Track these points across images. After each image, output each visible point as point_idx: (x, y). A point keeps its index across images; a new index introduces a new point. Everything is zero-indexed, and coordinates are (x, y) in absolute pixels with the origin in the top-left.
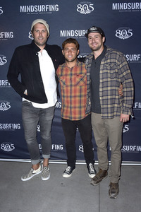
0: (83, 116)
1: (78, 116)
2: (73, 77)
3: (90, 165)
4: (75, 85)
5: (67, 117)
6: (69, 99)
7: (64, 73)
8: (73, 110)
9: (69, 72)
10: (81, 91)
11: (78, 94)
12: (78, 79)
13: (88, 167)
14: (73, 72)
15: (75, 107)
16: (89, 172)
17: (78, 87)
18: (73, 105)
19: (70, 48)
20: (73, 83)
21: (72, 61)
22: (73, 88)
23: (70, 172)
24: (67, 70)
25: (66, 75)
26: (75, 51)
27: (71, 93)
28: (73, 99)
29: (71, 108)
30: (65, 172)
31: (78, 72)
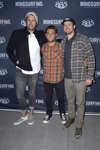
0: (59, 80)
1: (55, 80)
2: (52, 53)
3: (63, 114)
4: (54, 59)
5: (47, 80)
6: (49, 68)
7: (46, 50)
8: (51, 76)
9: (50, 50)
10: (58, 63)
11: (55, 65)
12: (56, 55)
13: (61, 116)
14: (53, 50)
15: (53, 74)
16: (62, 120)
17: (56, 60)
18: (52, 73)
19: (51, 33)
20: (52, 57)
21: (52, 42)
22: (52, 60)
23: (48, 119)
24: (48, 48)
25: (48, 51)
27: (51, 64)
28: (52, 68)
29: (50, 74)
30: (44, 119)
31: (56, 49)
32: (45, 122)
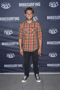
0: (35, 49)
1: (32, 49)
2: (30, 29)
3: (37, 75)
4: (31, 33)
5: (26, 50)
6: (28, 40)
7: (25, 27)
8: (30, 46)
9: (28, 26)
10: (34, 36)
11: (32, 38)
12: (33, 30)
14: (30, 26)
15: (31, 45)
16: (37, 79)
17: (33, 34)
18: (30, 44)
19: (29, 13)
20: (30, 32)
21: (30, 20)
22: (30, 34)
25: (27, 28)
26: (32, 14)
27: (29, 37)
28: (30, 40)
29: (29, 45)
30: (23, 79)
31: (33, 26)
32: (23, 81)
